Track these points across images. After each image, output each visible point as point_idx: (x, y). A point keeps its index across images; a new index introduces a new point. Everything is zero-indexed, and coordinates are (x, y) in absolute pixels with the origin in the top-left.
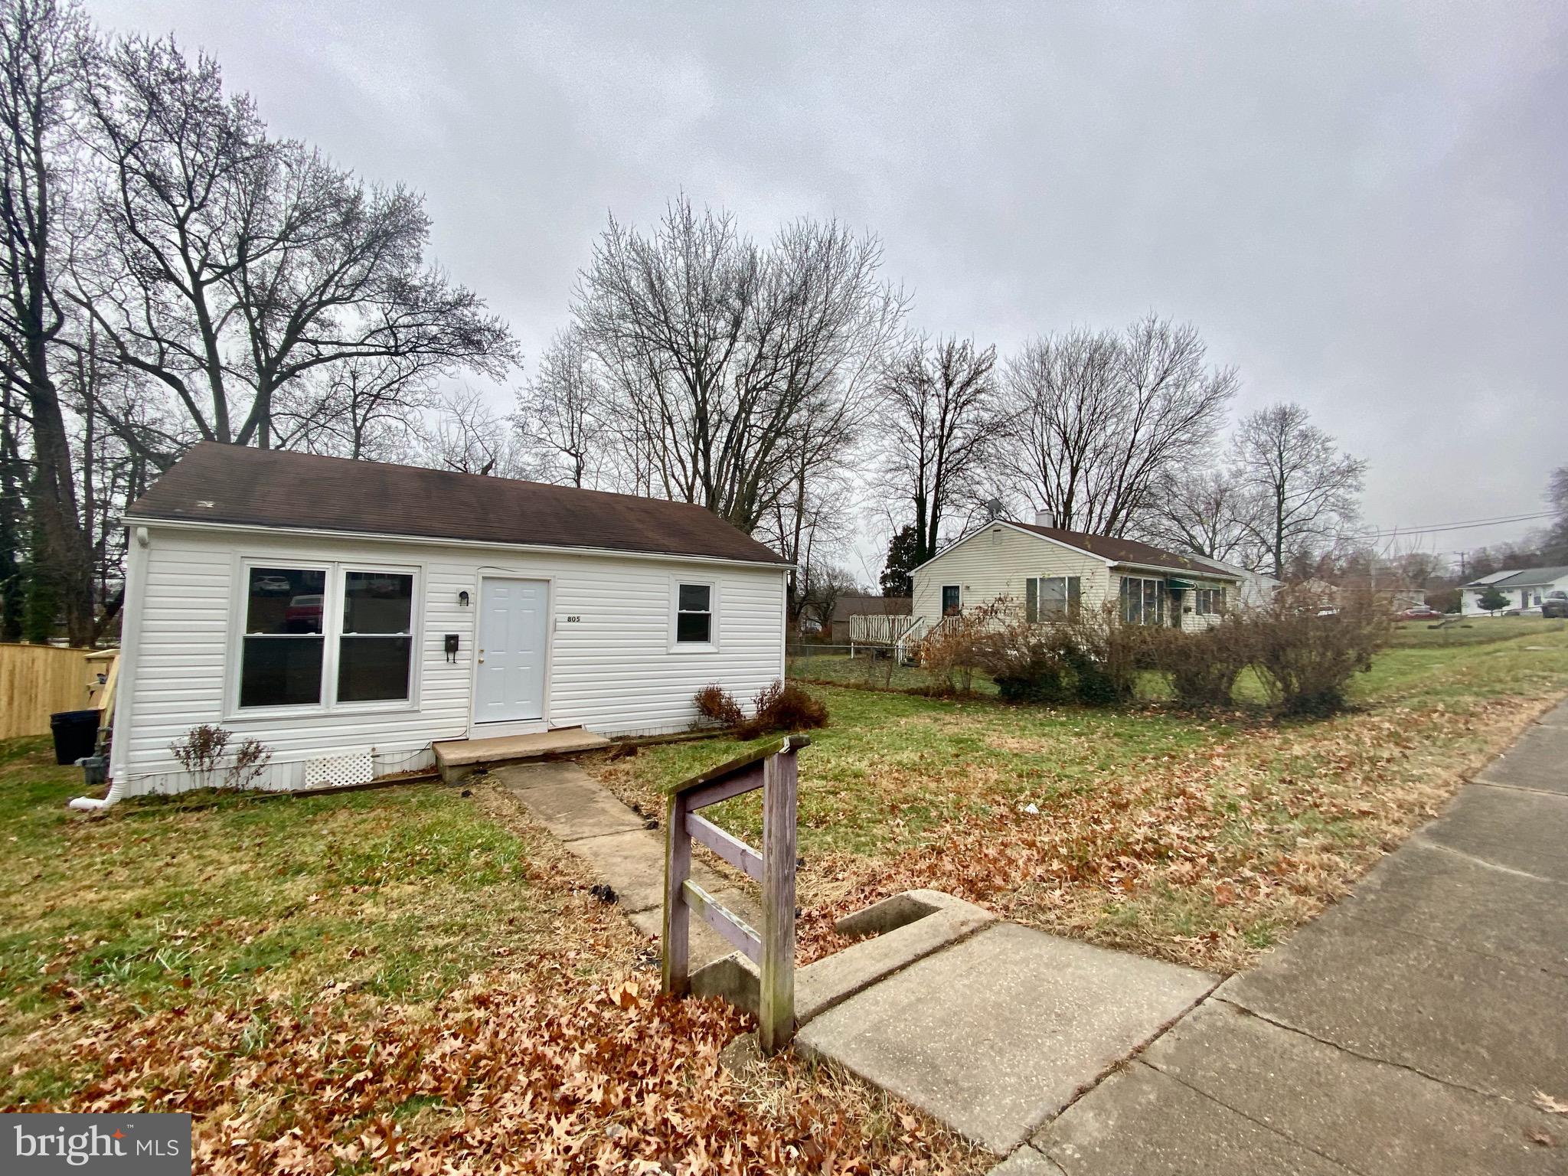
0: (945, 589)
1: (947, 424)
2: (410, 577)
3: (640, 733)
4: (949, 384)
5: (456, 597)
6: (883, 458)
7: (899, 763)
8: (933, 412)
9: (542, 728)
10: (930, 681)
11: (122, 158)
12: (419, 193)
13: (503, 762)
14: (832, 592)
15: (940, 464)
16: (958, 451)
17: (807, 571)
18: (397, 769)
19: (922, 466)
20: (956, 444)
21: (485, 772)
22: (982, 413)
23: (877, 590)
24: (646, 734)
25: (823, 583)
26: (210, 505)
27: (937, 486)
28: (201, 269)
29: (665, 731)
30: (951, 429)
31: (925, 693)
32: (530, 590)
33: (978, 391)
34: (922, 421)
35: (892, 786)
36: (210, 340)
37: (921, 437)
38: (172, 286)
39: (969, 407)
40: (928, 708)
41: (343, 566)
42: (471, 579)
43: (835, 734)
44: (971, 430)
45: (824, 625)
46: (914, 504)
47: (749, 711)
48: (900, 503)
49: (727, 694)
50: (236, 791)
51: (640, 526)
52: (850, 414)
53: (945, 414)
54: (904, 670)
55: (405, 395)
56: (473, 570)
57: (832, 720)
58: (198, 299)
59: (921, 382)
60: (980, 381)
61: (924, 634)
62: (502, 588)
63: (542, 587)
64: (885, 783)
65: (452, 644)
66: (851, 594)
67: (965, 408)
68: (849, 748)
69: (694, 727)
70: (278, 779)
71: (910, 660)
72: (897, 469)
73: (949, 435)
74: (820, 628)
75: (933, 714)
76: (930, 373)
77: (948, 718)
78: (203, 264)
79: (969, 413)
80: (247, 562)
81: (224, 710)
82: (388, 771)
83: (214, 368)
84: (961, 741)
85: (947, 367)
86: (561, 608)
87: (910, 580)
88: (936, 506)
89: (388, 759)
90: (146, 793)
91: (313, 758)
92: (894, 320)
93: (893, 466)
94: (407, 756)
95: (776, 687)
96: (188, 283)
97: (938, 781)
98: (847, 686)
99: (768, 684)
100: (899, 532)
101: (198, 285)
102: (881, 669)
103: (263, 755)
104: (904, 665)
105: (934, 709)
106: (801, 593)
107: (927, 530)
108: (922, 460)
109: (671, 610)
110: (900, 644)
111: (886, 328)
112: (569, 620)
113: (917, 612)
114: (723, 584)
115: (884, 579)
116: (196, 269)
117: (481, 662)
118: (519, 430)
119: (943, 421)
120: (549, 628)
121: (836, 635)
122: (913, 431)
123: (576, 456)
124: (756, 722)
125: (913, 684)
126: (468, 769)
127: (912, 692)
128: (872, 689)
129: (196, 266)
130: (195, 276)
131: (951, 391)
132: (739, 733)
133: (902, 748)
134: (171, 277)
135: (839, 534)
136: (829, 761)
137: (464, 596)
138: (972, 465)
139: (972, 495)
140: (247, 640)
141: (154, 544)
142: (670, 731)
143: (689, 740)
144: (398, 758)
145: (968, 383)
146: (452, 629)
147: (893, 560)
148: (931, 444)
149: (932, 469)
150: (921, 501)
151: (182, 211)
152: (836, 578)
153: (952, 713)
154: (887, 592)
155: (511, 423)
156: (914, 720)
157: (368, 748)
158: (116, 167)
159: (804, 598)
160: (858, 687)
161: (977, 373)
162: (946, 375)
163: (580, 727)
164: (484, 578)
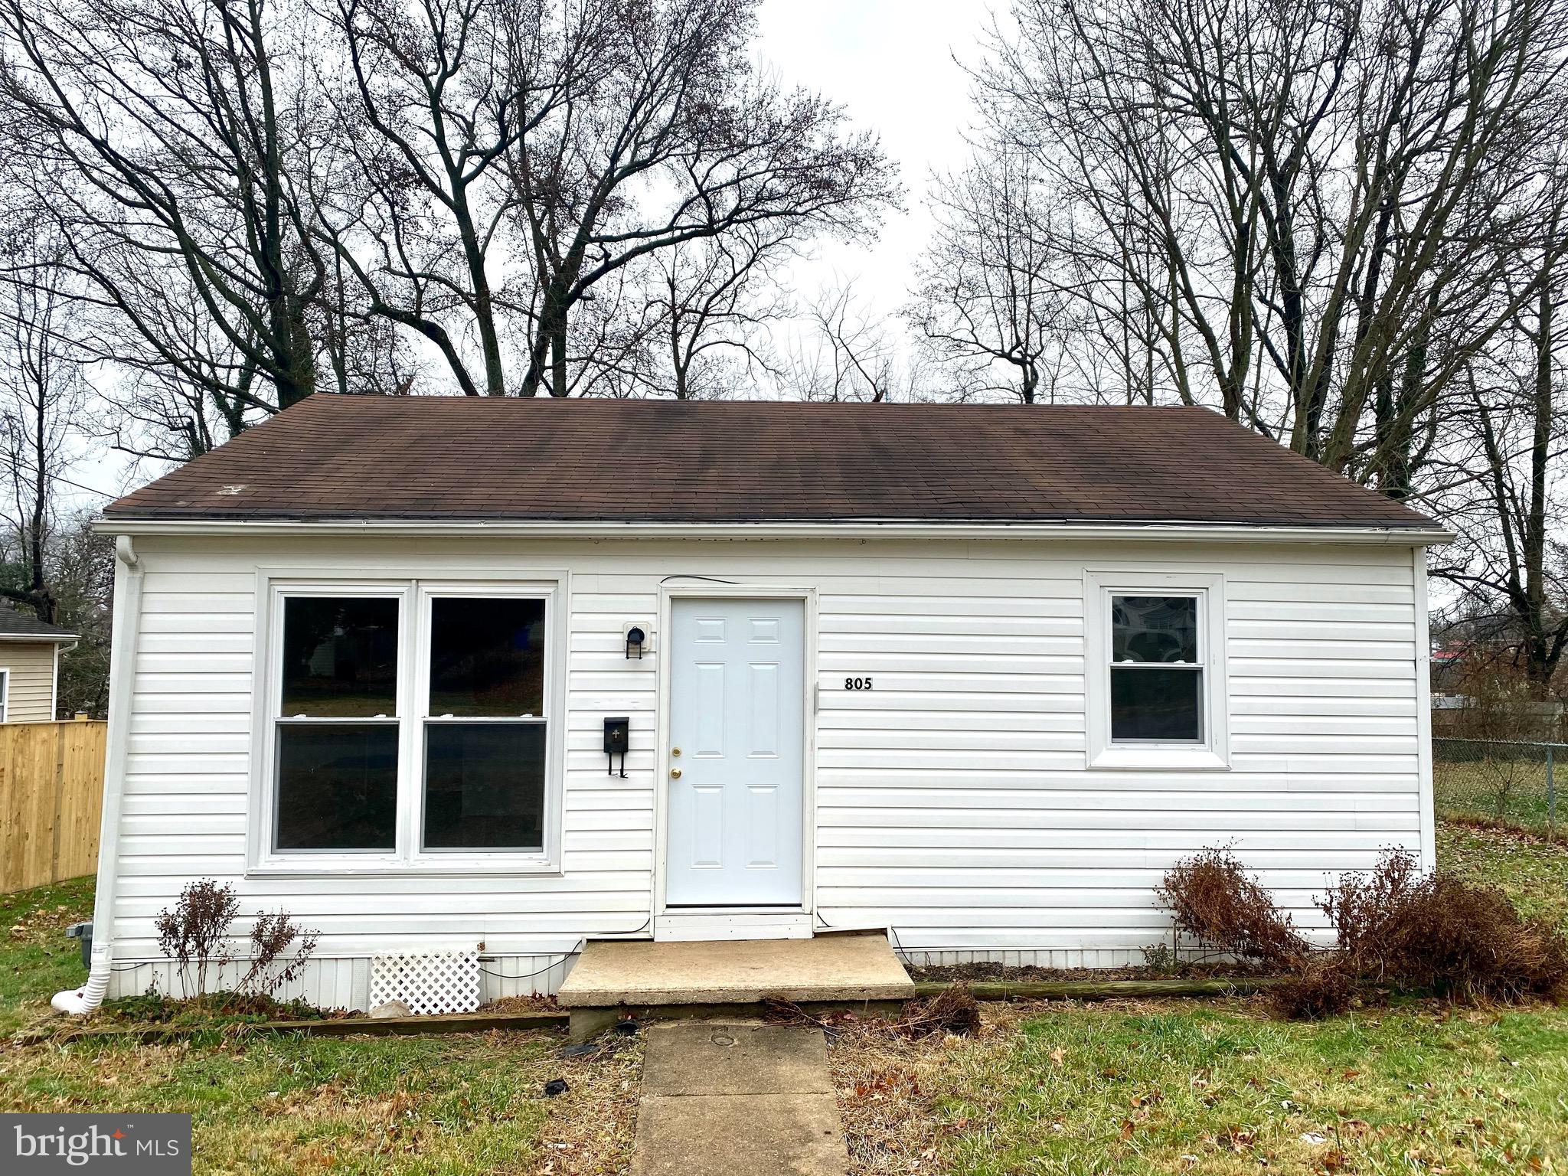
2: (541, 603)
3: (1027, 960)
5: (622, 639)
9: (801, 928)
13: (674, 1009)
18: (525, 990)
24: (1043, 962)
26: (234, 490)
28: (462, 162)
29: (1091, 962)
32: (765, 621)
36: (476, 262)
38: (424, 192)
41: (425, 588)
42: (650, 604)
49: (1248, 876)
50: (263, 1004)
51: (1026, 466)
55: (747, 303)
56: (652, 584)
58: (459, 207)
62: (710, 621)
63: (787, 617)
65: (616, 737)
69: (1157, 962)
70: (327, 987)
78: (466, 153)
80: (279, 587)
81: (253, 855)
82: (509, 991)
83: (482, 302)
86: (830, 658)
89: (508, 967)
90: (141, 993)
91: (383, 953)
94: (542, 964)
96: (447, 187)
99: (1372, 859)
101: (459, 185)
103: (297, 941)
106: (1557, 604)
109: (1093, 660)
112: (849, 685)
116: (456, 163)
117: (676, 775)
118: (920, 331)
120: (806, 705)
123: (1022, 362)
124: (1341, 965)
126: (607, 1017)
129: (455, 158)
130: (454, 172)
134: (424, 180)
137: (636, 637)
140: (283, 729)
141: (151, 563)
142: (1106, 962)
143: (1141, 996)
144: (526, 967)
146: (616, 706)
151: (434, 80)
155: (906, 319)
157: (469, 945)
158: (342, 33)
163: (883, 932)
164: (674, 599)
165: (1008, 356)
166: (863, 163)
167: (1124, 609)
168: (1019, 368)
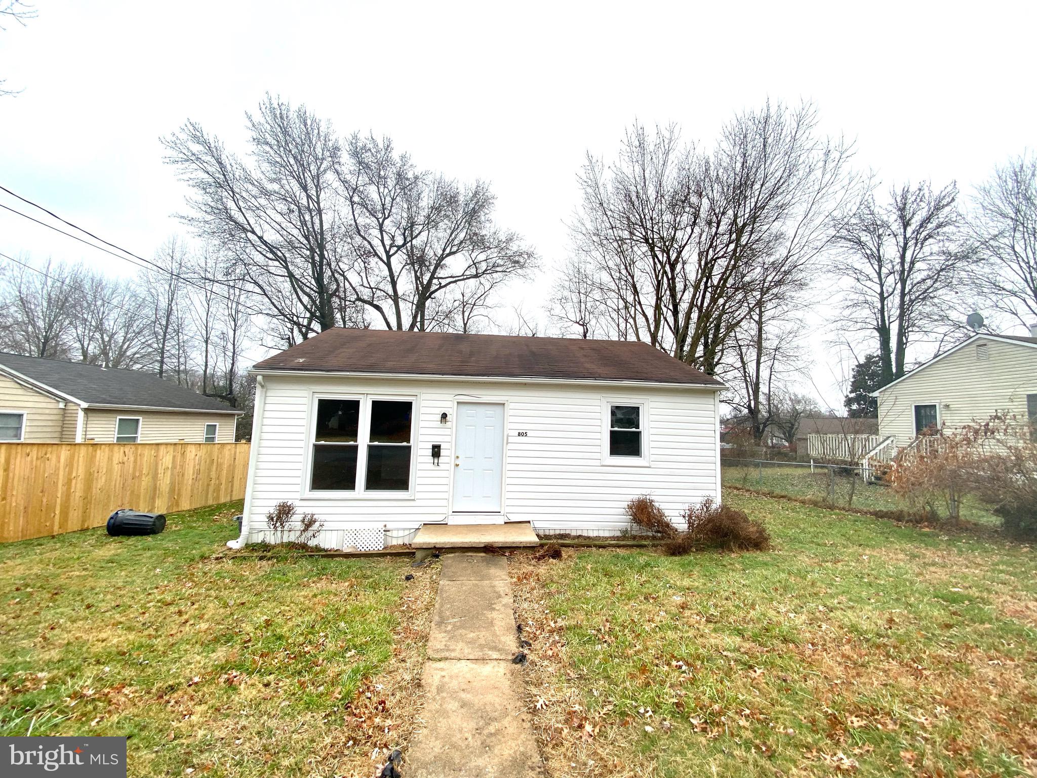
0: (918, 409)
1: (908, 258)
2: (411, 403)
3: (579, 533)
4: (906, 225)
5: (439, 417)
6: (841, 296)
7: (854, 628)
8: (891, 251)
9: (500, 520)
10: (903, 505)
11: (351, 198)
12: (487, 182)
13: (453, 549)
14: (796, 414)
15: (903, 295)
16: (924, 280)
17: (769, 397)
18: (400, 542)
19: (883, 299)
20: (917, 277)
21: (437, 556)
22: (947, 244)
23: (842, 412)
24: (585, 534)
25: (787, 406)
26: (301, 360)
27: (901, 316)
28: (390, 249)
29: (602, 534)
30: (913, 263)
31: (899, 517)
32: (490, 411)
33: (939, 226)
34: (879, 260)
35: (839, 671)
36: (394, 283)
37: (879, 274)
38: (376, 259)
39: (931, 240)
40: (903, 536)
41: (369, 397)
42: (449, 404)
43: (775, 564)
44: (938, 262)
45: (790, 442)
46: (876, 334)
47: (681, 525)
48: (862, 333)
49: (656, 504)
50: (304, 546)
51: (583, 360)
52: (795, 257)
53: (905, 249)
54: (871, 488)
56: (451, 397)
57: (775, 541)
58: (389, 265)
59: (875, 228)
60: (942, 215)
61: (894, 453)
62: (471, 410)
63: (498, 409)
64: (829, 662)
65: (436, 451)
66: (814, 416)
67: (927, 243)
68: (786, 588)
69: (625, 535)
70: (328, 541)
71: (877, 478)
72: (855, 305)
73: (911, 269)
74: (787, 444)
75: (909, 546)
76: (885, 218)
77: (930, 554)
78: (392, 246)
79: (932, 246)
80: (316, 395)
81: (302, 492)
82: (395, 542)
83: (396, 298)
84: (954, 599)
85: (902, 209)
86: (513, 425)
87: (874, 402)
88: (902, 333)
89: (395, 534)
90: (260, 542)
91: (349, 528)
92: (837, 167)
93: (850, 303)
94: (407, 532)
95: (707, 503)
96: (384, 258)
97: (917, 674)
98: (803, 502)
99: (700, 500)
100: (862, 360)
101: (389, 257)
102: (843, 486)
103: (317, 524)
104: (870, 483)
105: (911, 539)
106: (764, 413)
107: (893, 356)
108: (882, 294)
109: (604, 428)
110: (865, 462)
111: (828, 176)
112: (519, 434)
113: (884, 431)
114: (653, 405)
115: (849, 402)
117: (457, 465)
118: (548, 313)
119: (903, 257)
120: (505, 441)
121: (800, 451)
122: (869, 269)
123: (583, 325)
124: (688, 537)
125: (881, 507)
126: (429, 552)
127: (879, 515)
128: (832, 508)
129: (388, 248)
130: (387, 252)
131: (910, 230)
132: (668, 545)
133: (860, 600)
134: (376, 254)
135: (800, 364)
136: (753, 606)
137: (444, 416)
138: (940, 292)
139: (944, 318)
140: (316, 446)
141: (269, 385)
142: (607, 534)
143: (619, 546)
144: (401, 533)
145: (928, 219)
146: (436, 440)
147: (855, 387)
148: (891, 280)
149: (894, 302)
150: (883, 331)
151: (381, 220)
152: (799, 402)
153: (936, 545)
154: (853, 414)
155: (543, 309)
156: (881, 554)
157: (381, 525)
158: (349, 203)
159: (767, 419)
160: (815, 504)
161: (938, 208)
162: (902, 217)
163: (529, 522)
164: (458, 403)
165: (578, 323)
166: (530, 255)
167: (615, 410)
168: (582, 327)
